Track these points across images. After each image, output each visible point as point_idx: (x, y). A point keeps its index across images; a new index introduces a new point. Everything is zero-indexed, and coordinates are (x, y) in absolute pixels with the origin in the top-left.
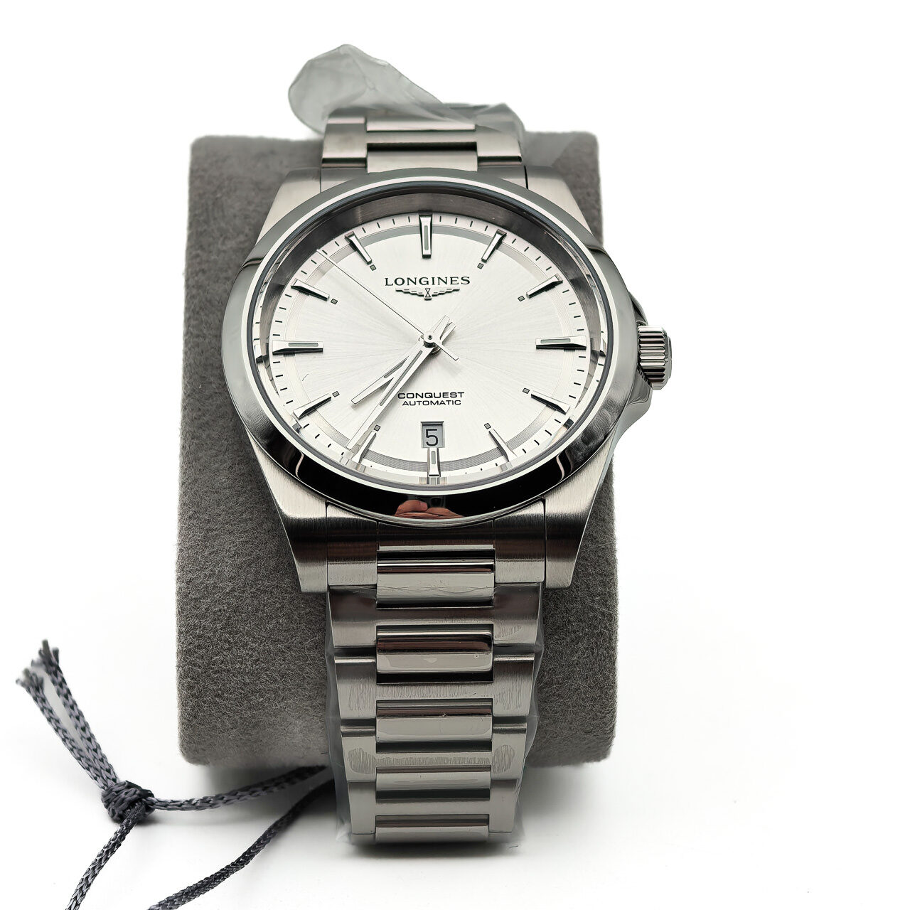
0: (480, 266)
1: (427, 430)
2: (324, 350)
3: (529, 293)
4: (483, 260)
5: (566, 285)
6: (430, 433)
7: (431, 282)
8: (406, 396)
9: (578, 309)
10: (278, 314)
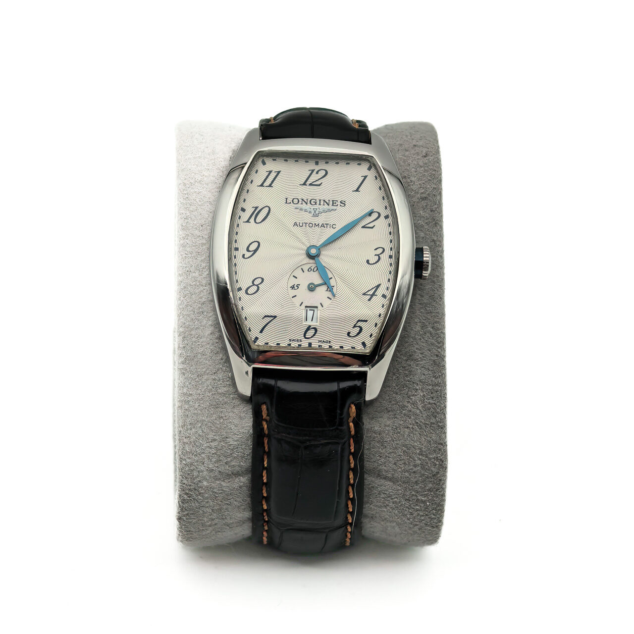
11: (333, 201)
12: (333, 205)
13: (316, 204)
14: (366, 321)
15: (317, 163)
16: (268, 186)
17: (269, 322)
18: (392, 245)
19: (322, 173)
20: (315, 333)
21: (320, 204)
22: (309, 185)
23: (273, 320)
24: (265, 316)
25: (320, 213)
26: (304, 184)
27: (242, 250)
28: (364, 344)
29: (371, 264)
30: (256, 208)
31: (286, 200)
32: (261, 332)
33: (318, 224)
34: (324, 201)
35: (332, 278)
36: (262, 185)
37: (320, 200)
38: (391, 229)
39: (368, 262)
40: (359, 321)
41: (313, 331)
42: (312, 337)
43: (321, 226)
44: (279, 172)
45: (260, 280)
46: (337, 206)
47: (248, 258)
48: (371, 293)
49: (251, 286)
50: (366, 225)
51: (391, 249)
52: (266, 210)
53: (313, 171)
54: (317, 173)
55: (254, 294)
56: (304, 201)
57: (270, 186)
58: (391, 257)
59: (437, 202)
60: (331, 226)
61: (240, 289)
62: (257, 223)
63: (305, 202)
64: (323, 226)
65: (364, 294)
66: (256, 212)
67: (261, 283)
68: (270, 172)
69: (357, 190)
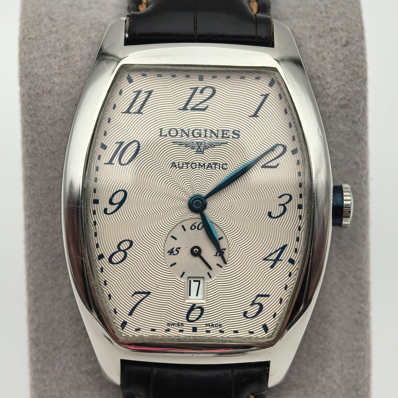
11: (223, 131)
12: (223, 137)
13: (200, 136)
14: (268, 296)
15: (201, 79)
16: (137, 113)
17: (141, 301)
18: (301, 191)
19: (208, 92)
20: (201, 314)
21: (206, 136)
22: (191, 110)
23: (145, 297)
24: (136, 293)
25: (206, 148)
26: (185, 108)
27: (104, 203)
28: (265, 328)
29: (274, 218)
30: (121, 143)
31: (161, 131)
32: (131, 314)
33: (204, 164)
34: (211, 131)
35: (222, 238)
36: (128, 111)
37: (206, 131)
38: (300, 168)
39: (270, 214)
40: (258, 296)
41: (198, 311)
42: (197, 319)
43: (208, 167)
44: (150, 93)
45: (127, 244)
46: (228, 137)
47: (112, 213)
48: (274, 257)
49: (117, 252)
50: (267, 163)
51: (301, 196)
52: (134, 146)
53: (196, 89)
54: (202, 92)
55: (120, 262)
56: (184, 131)
57: (139, 112)
58: (300, 207)
59: (361, 109)
60: (221, 166)
61: (101, 257)
62: (122, 165)
63: (185, 133)
64: (210, 166)
65: (265, 259)
66: (121, 148)
67: (129, 248)
68: (139, 92)
69: (255, 115)
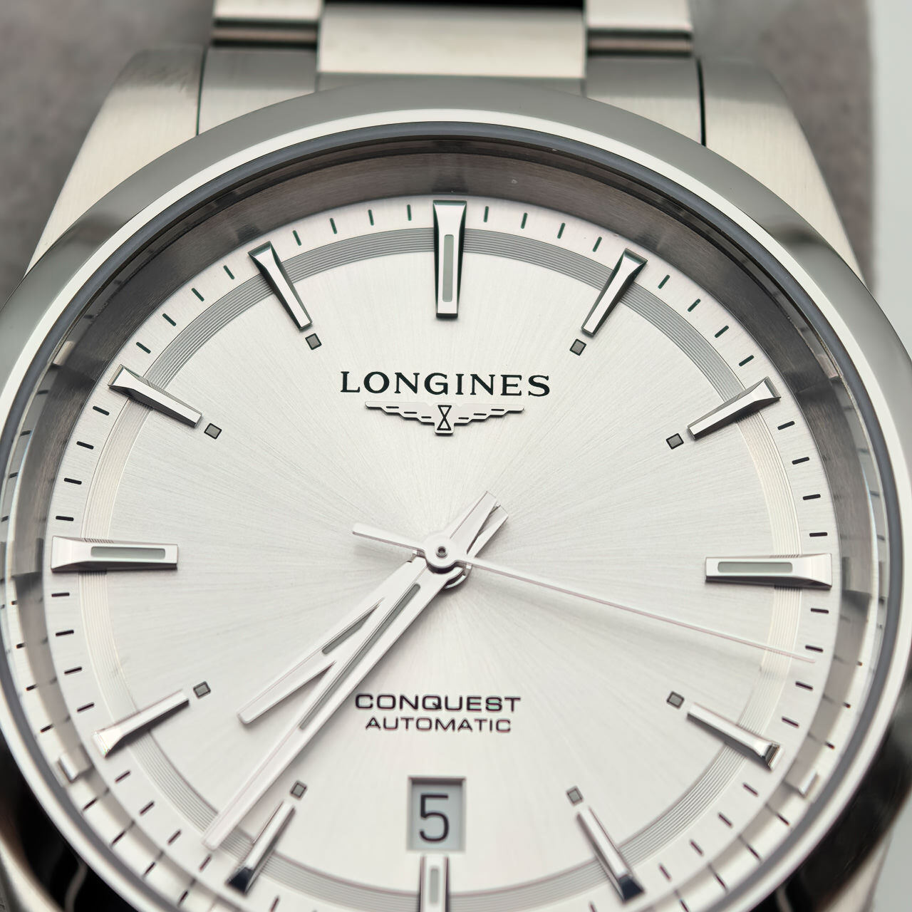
0: (578, 348)
1: (424, 798)
2: (179, 567)
3: (695, 430)
4: (585, 332)
5: (788, 408)
6: (431, 805)
7: (453, 388)
8: (375, 702)
9: (814, 476)
10: (73, 461)
